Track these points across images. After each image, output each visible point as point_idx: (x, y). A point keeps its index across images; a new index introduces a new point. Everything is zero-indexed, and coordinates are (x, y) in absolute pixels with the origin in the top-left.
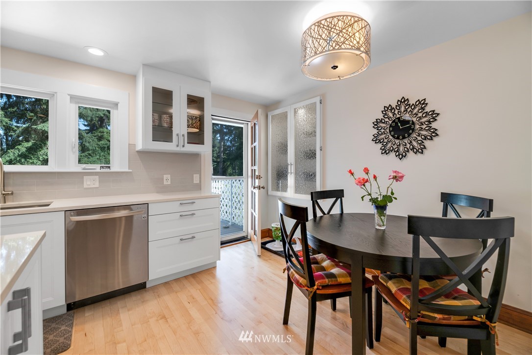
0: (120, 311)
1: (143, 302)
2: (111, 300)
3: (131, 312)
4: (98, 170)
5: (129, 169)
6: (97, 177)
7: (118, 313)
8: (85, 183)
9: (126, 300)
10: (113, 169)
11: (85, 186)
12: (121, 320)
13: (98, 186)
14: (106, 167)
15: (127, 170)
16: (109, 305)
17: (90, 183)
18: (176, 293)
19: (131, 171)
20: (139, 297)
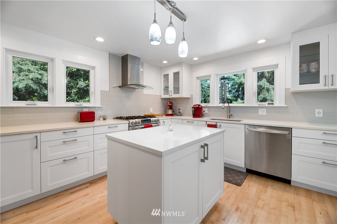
0: (269, 187)
1: (284, 190)
2: (267, 179)
3: (274, 191)
4: (267, 105)
5: (285, 105)
6: (265, 109)
7: (267, 187)
8: (259, 112)
9: (275, 183)
10: (275, 105)
11: (259, 114)
12: (267, 191)
13: (266, 114)
14: (271, 103)
15: (284, 105)
16: (265, 180)
17: (262, 112)
18: (313, 200)
19: (286, 106)
20: (283, 187)
